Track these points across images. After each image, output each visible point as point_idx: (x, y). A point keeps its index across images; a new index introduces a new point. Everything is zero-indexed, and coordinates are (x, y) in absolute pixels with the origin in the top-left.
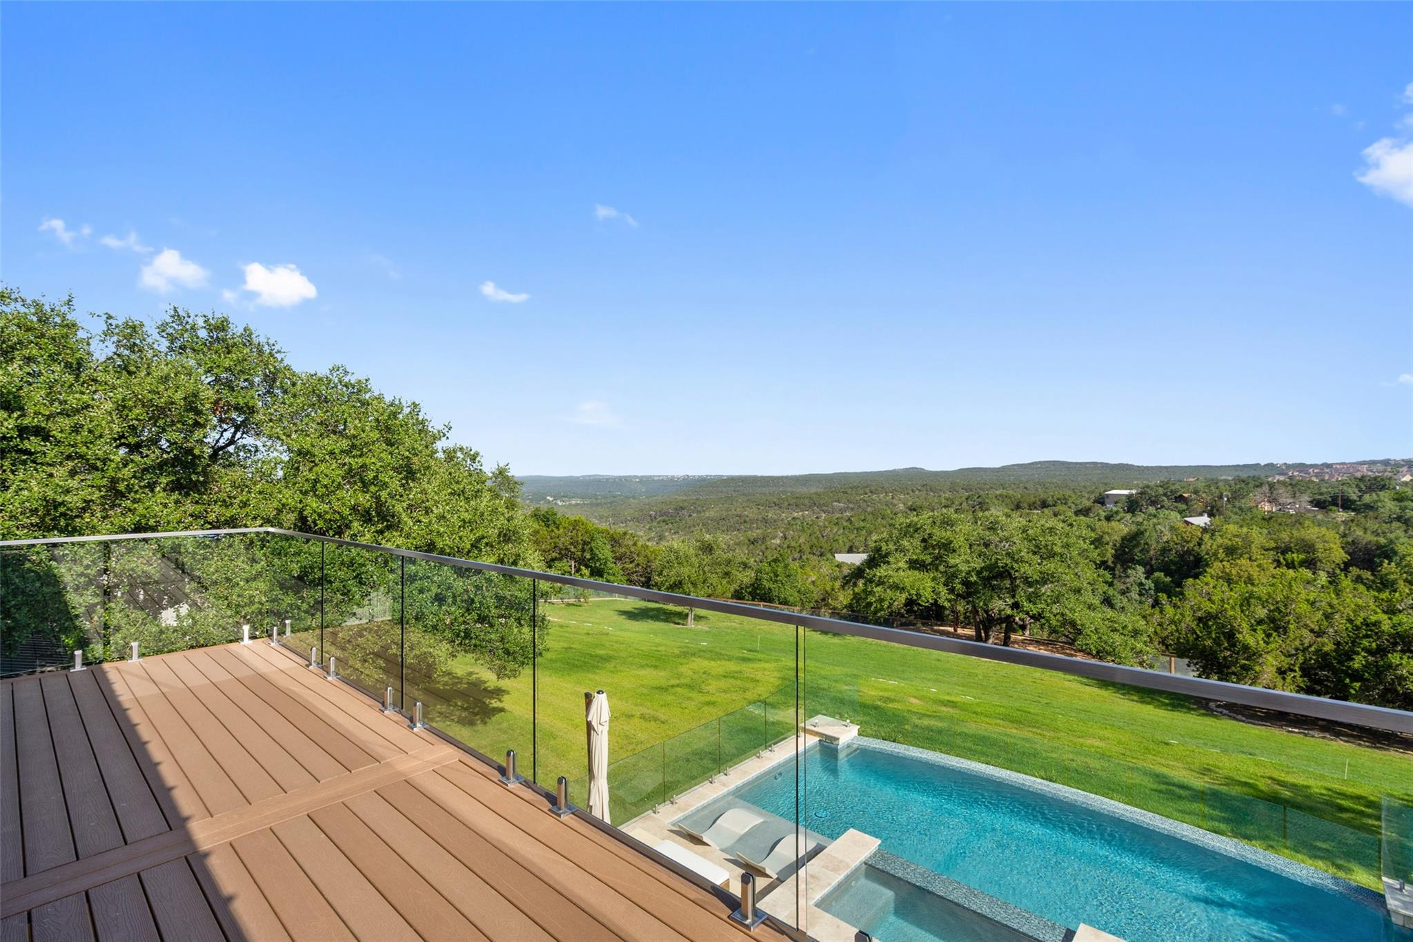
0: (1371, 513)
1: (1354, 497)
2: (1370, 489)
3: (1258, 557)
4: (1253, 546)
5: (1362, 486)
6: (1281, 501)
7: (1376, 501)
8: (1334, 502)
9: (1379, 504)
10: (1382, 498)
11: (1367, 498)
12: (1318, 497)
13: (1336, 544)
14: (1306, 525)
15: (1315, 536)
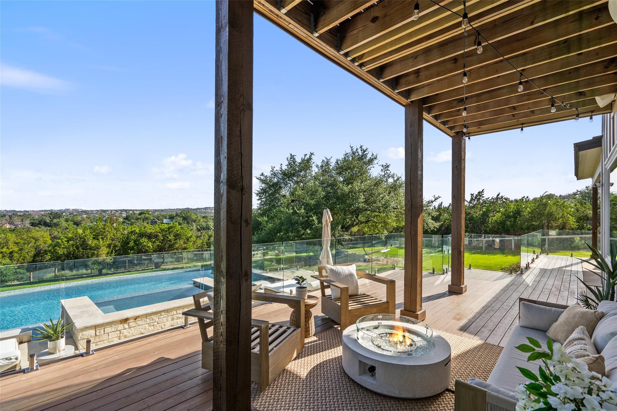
0: (58, 227)
1: (48, 221)
2: (54, 218)
3: (13, 247)
4: (9, 242)
5: (51, 217)
6: (16, 223)
7: (58, 222)
8: (40, 223)
9: (60, 223)
10: (61, 220)
11: (55, 221)
12: (32, 221)
13: (48, 238)
14: (33, 231)
15: (39, 236)
